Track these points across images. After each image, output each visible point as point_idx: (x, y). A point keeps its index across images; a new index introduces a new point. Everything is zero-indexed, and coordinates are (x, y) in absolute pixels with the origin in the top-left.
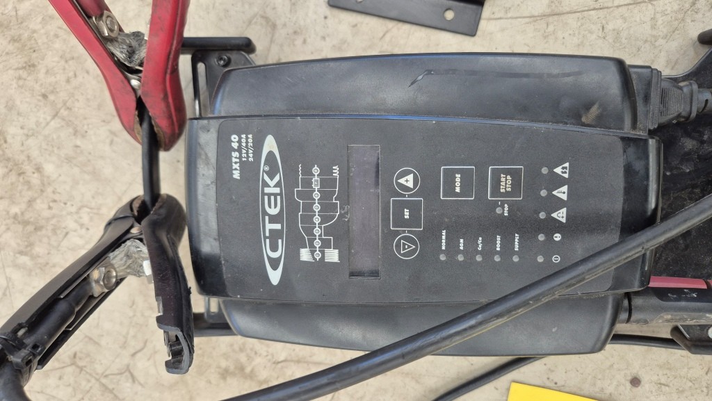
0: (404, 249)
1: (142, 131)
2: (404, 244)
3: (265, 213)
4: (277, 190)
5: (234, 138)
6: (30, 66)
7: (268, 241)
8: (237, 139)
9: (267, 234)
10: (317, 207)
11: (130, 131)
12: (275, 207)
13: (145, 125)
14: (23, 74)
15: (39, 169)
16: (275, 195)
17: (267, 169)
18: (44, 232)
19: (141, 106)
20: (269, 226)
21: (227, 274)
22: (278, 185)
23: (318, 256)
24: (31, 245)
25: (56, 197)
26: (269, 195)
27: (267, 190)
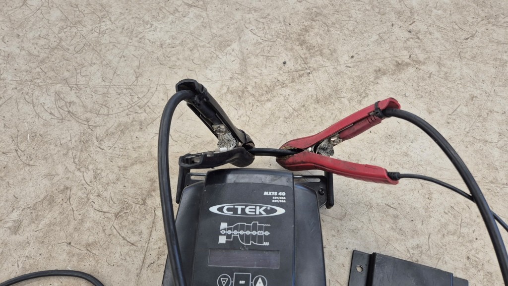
1: (286, 149)
5: (284, 194)
6: (318, 101)
8: (283, 195)
10: (248, 233)
11: (287, 144)
13: (289, 151)
14: (314, 98)
15: (269, 100)
17: (269, 208)
18: (238, 99)
19: (299, 150)
21: (217, 185)
24: (232, 93)
25: (255, 107)
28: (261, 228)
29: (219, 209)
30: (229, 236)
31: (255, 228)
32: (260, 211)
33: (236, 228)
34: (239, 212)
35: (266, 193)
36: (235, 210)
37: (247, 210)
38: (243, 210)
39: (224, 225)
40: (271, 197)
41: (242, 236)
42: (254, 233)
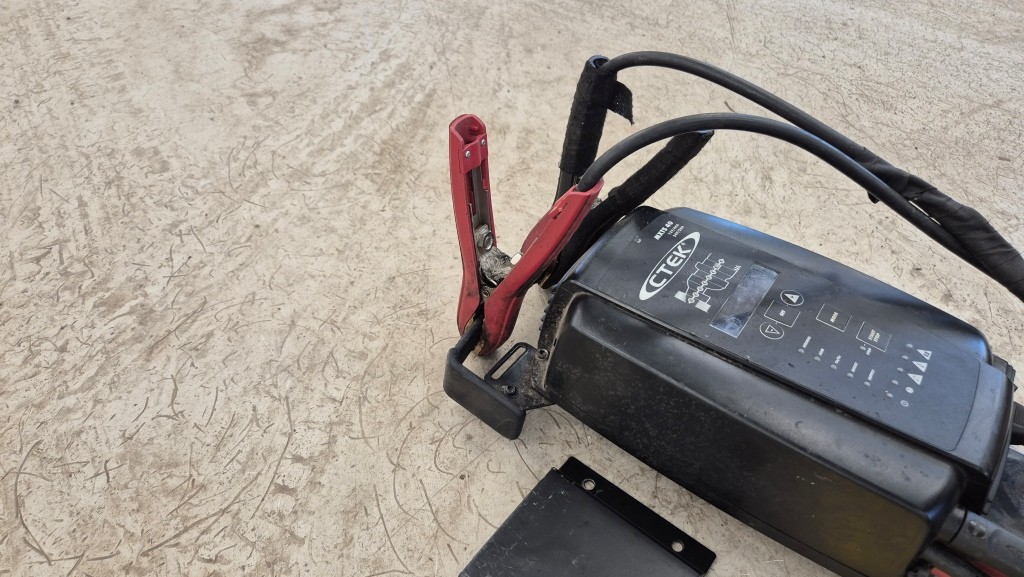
0: (769, 330)
2: (770, 328)
3: (665, 261)
4: (684, 257)
7: (655, 276)
9: (658, 272)
12: (676, 262)
16: (680, 258)
20: (662, 269)
22: (687, 255)
23: (691, 301)
26: (675, 256)
27: (675, 253)
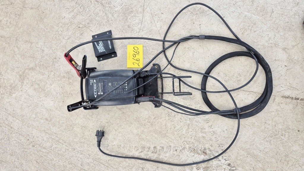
28: (99, 85)
29: (95, 95)
30: (101, 92)
31: (99, 86)
32: (95, 85)
33: (99, 91)
34: (96, 90)
35: (91, 84)
36: (95, 91)
37: (95, 88)
38: (95, 89)
39: (99, 94)
40: (92, 83)
41: (101, 89)
42: (100, 86)
